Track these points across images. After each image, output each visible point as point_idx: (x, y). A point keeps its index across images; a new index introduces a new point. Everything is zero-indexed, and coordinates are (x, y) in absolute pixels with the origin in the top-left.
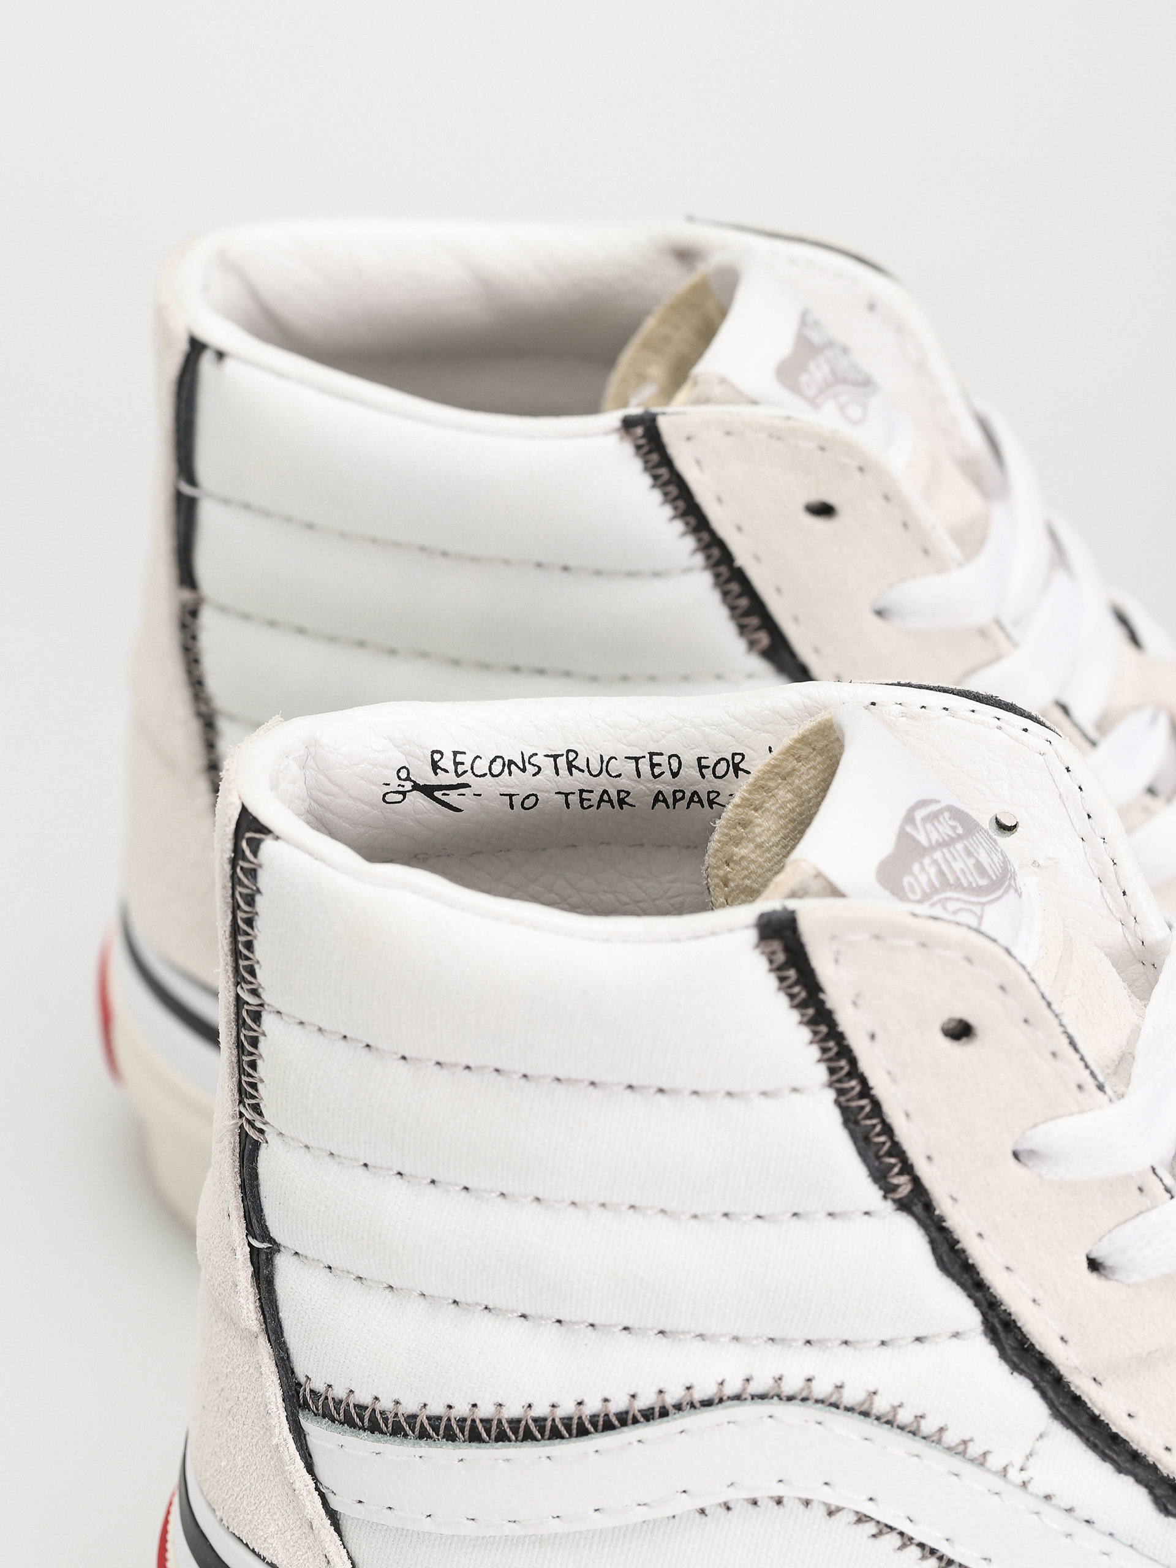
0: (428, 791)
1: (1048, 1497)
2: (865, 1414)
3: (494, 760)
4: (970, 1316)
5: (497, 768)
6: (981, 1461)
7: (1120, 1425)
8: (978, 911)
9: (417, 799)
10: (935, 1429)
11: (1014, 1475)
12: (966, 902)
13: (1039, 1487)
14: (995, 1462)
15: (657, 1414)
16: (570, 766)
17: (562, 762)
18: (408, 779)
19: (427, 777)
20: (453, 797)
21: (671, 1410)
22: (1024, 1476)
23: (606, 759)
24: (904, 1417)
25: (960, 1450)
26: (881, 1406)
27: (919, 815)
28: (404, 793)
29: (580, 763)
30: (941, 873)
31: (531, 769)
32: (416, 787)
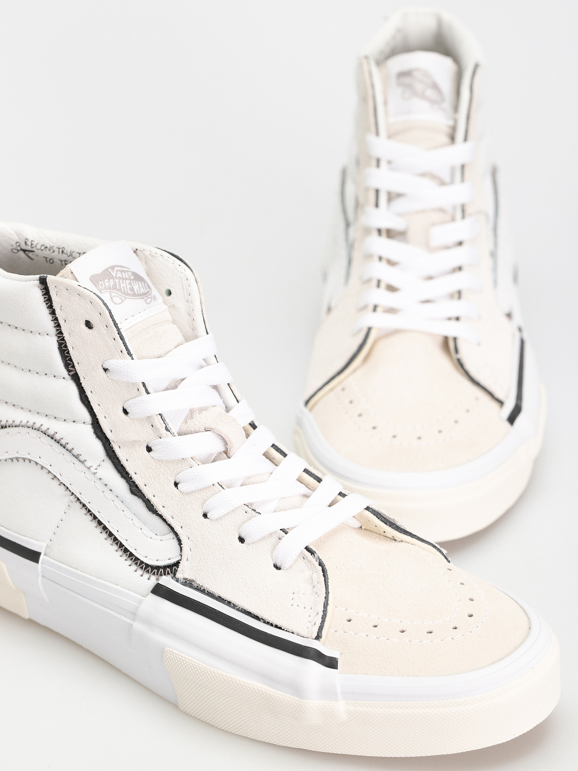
0: (24, 251)
1: (100, 479)
2: (52, 438)
3: (42, 246)
4: (88, 418)
5: (43, 248)
6: (83, 462)
7: (124, 462)
8: (123, 299)
9: (21, 253)
10: (71, 448)
11: (93, 470)
12: (119, 295)
13: (98, 475)
14: (88, 464)
15: (4, 427)
16: (63, 252)
17: (61, 250)
18: (19, 246)
19: (24, 247)
20: (30, 254)
21: (8, 426)
22: (95, 471)
23: (72, 252)
24: (63, 442)
25: (77, 457)
26: (57, 437)
27: (116, 269)
28: (18, 251)
29: (65, 251)
30: (115, 285)
31: (52, 251)
32: (21, 249)
